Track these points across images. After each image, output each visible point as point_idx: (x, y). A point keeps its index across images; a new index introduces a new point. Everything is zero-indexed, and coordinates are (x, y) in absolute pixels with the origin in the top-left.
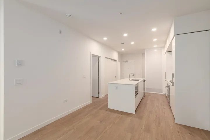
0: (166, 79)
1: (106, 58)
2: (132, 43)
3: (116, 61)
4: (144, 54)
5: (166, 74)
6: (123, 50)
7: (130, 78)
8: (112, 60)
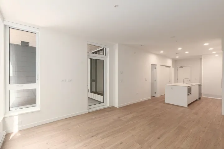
1: (161, 65)
2: (187, 52)
4: (202, 58)
6: (177, 57)
7: (184, 82)
8: (166, 66)
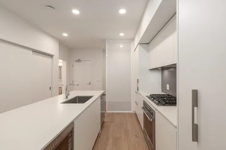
0: (138, 90)
3: (51, 56)
5: (138, 82)
6: (65, 35)
